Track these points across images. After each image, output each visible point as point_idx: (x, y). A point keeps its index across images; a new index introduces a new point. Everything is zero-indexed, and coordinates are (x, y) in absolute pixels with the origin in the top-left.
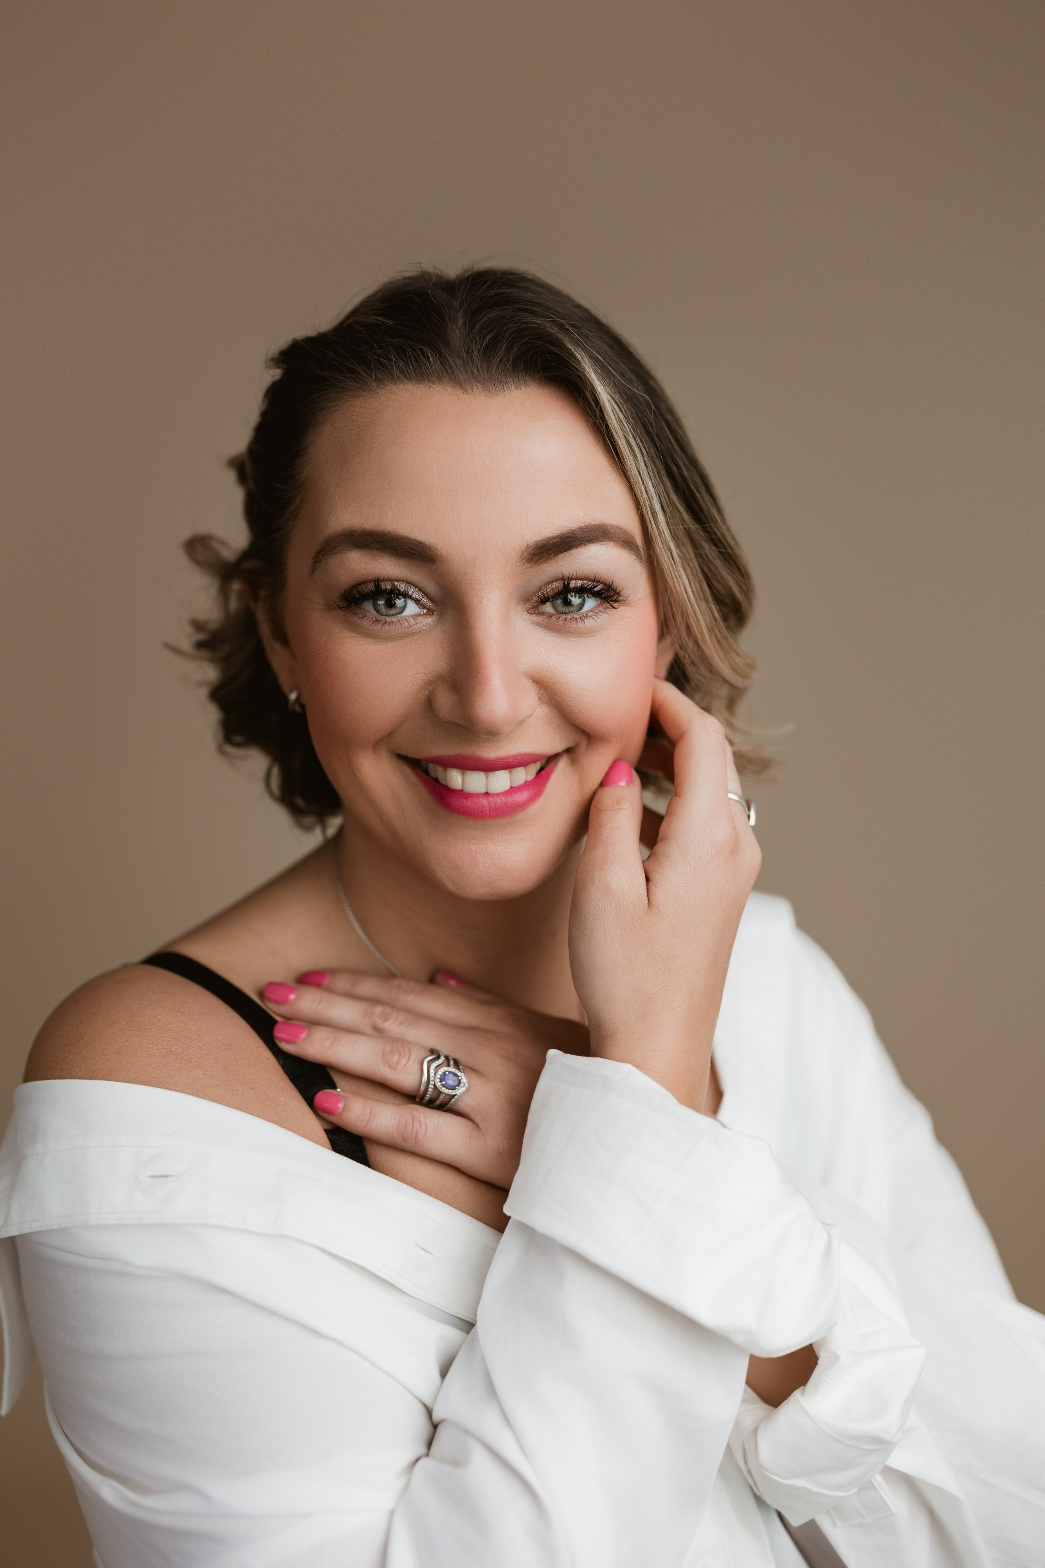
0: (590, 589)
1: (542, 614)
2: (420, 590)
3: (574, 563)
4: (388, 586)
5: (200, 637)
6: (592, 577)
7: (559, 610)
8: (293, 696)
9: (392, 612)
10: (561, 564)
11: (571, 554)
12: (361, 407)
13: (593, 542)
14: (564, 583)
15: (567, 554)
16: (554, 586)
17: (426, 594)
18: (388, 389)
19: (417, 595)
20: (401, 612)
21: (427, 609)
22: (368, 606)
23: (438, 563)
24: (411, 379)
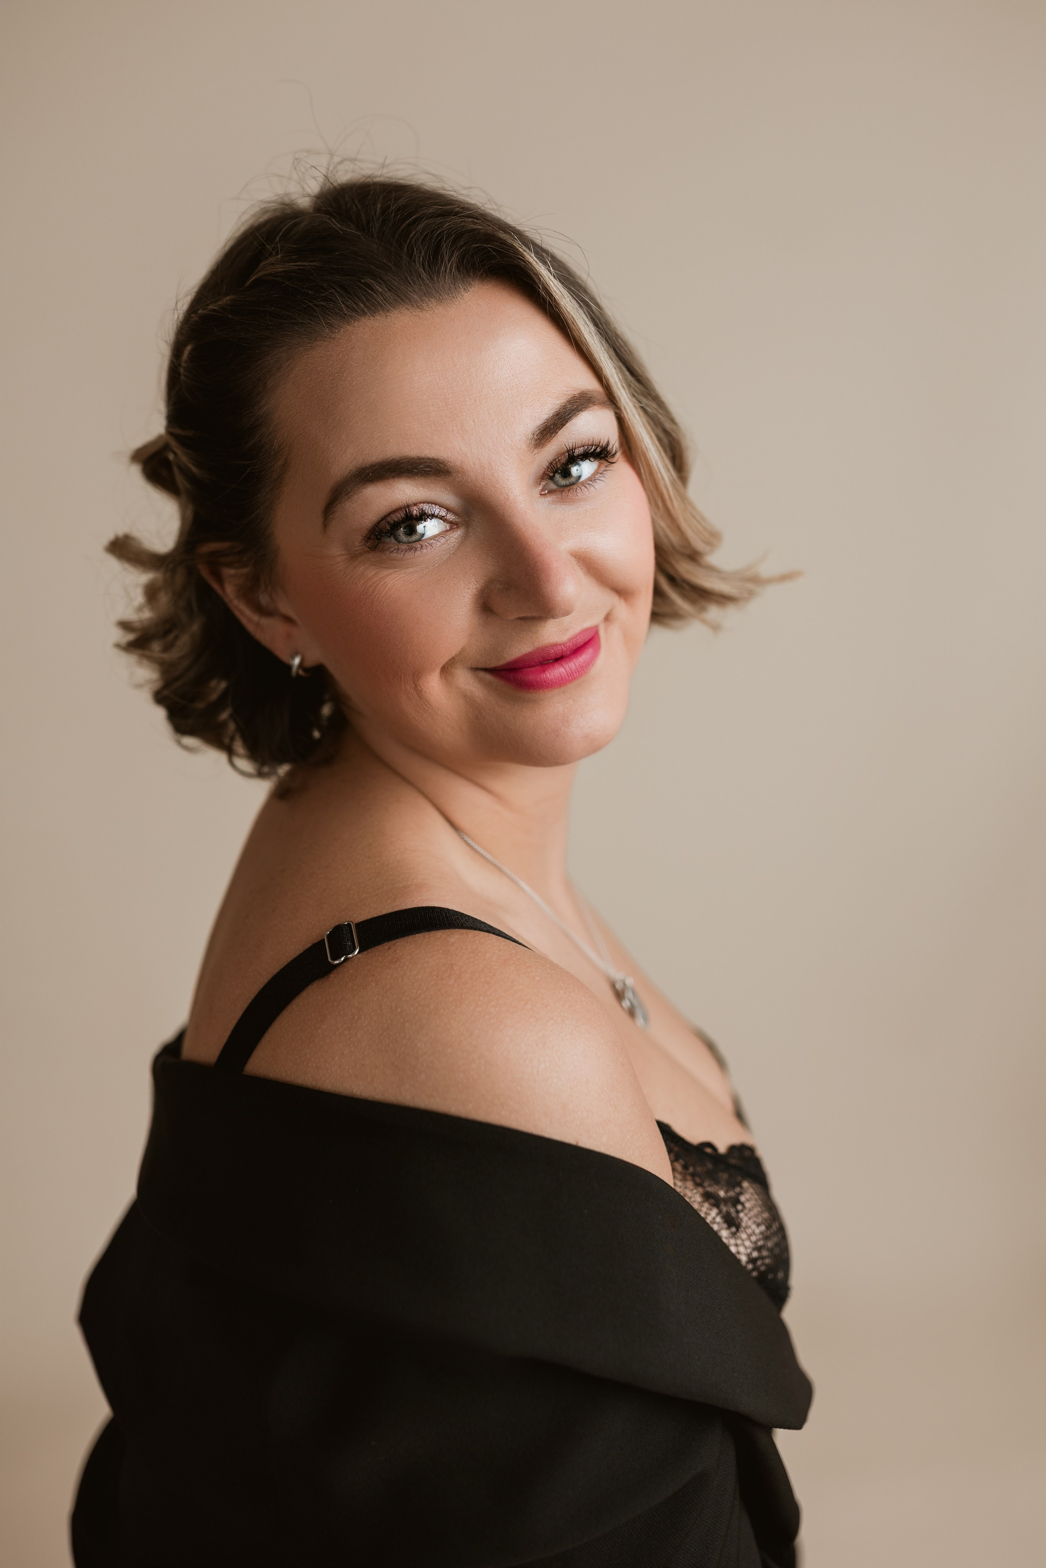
1: (550, 492)
2: (441, 506)
3: (571, 434)
5: (131, 637)
6: (590, 442)
8: (296, 661)
9: (415, 539)
10: (561, 439)
11: (568, 427)
13: (580, 410)
14: (569, 454)
15: (564, 429)
16: (557, 461)
17: (448, 510)
21: (453, 523)
22: (390, 539)
23: (454, 474)
24: (364, 314)
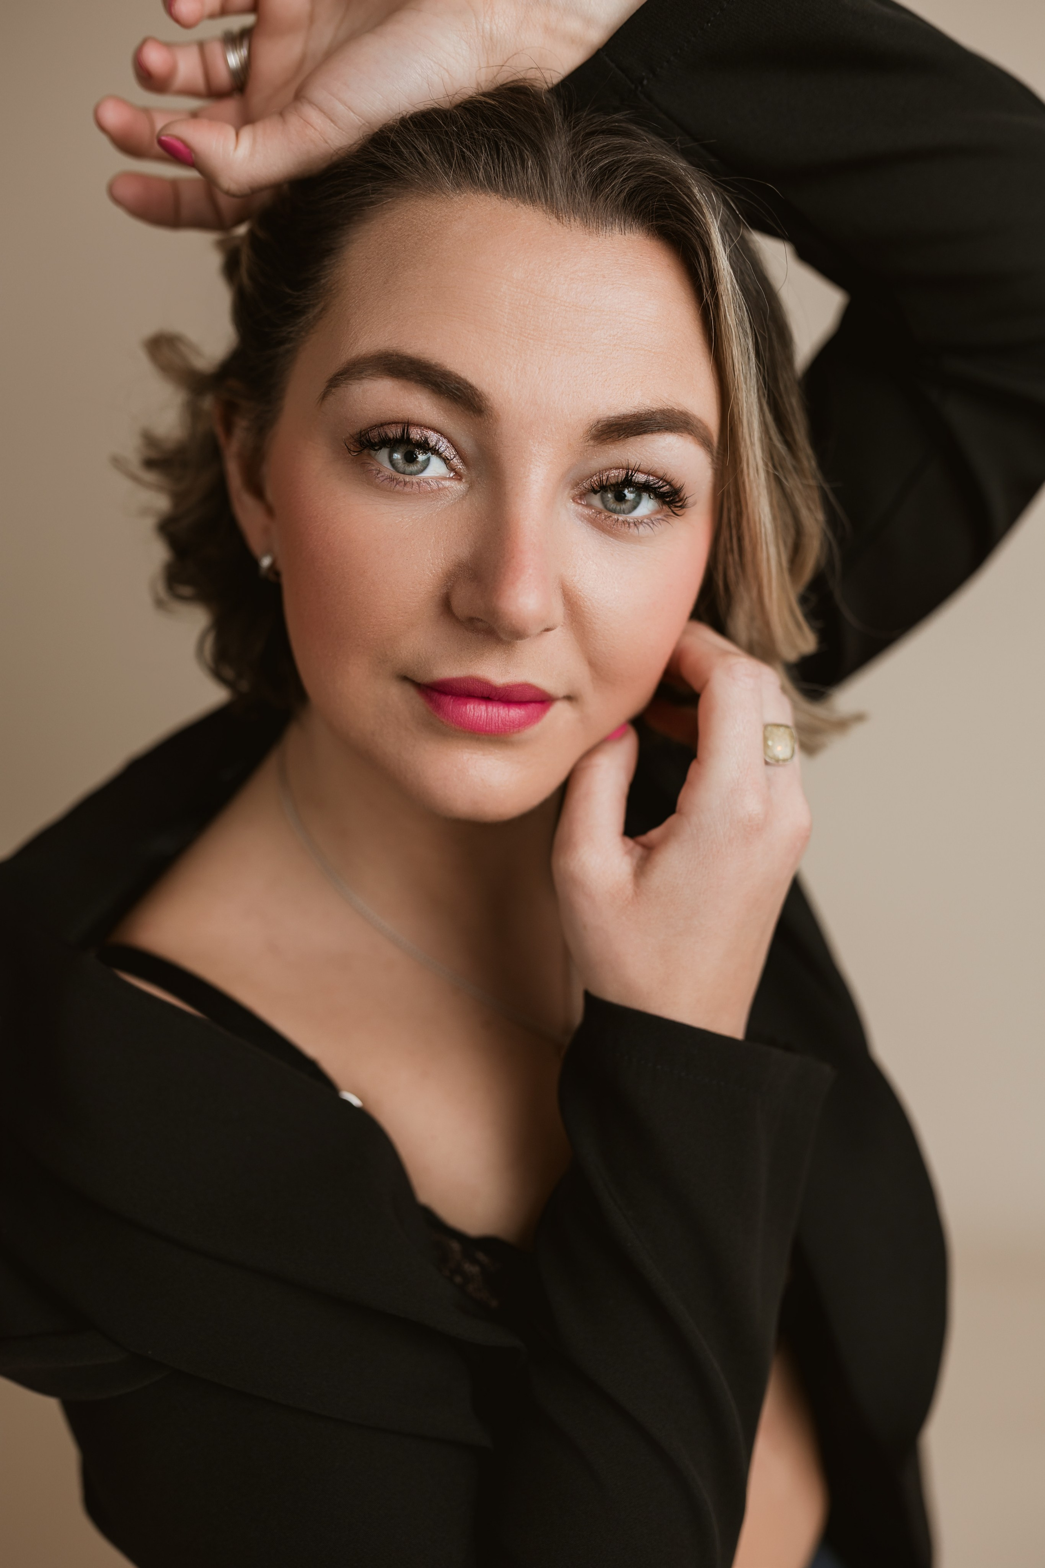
0: (656, 488)
1: (589, 506)
2: (452, 444)
3: (644, 450)
4: (416, 434)
6: (661, 473)
7: (608, 506)
8: (266, 562)
9: (410, 469)
10: (628, 448)
11: (643, 439)
12: (426, 211)
13: (671, 431)
14: (628, 473)
15: (639, 439)
16: (613, 475)
17: (459, 453)
18: (465, 197)
19: (449, 453)
20: (422, 471)
21: (456, 472)
22: (383, 455)
23: (485, 416)
24: (497, 191)
